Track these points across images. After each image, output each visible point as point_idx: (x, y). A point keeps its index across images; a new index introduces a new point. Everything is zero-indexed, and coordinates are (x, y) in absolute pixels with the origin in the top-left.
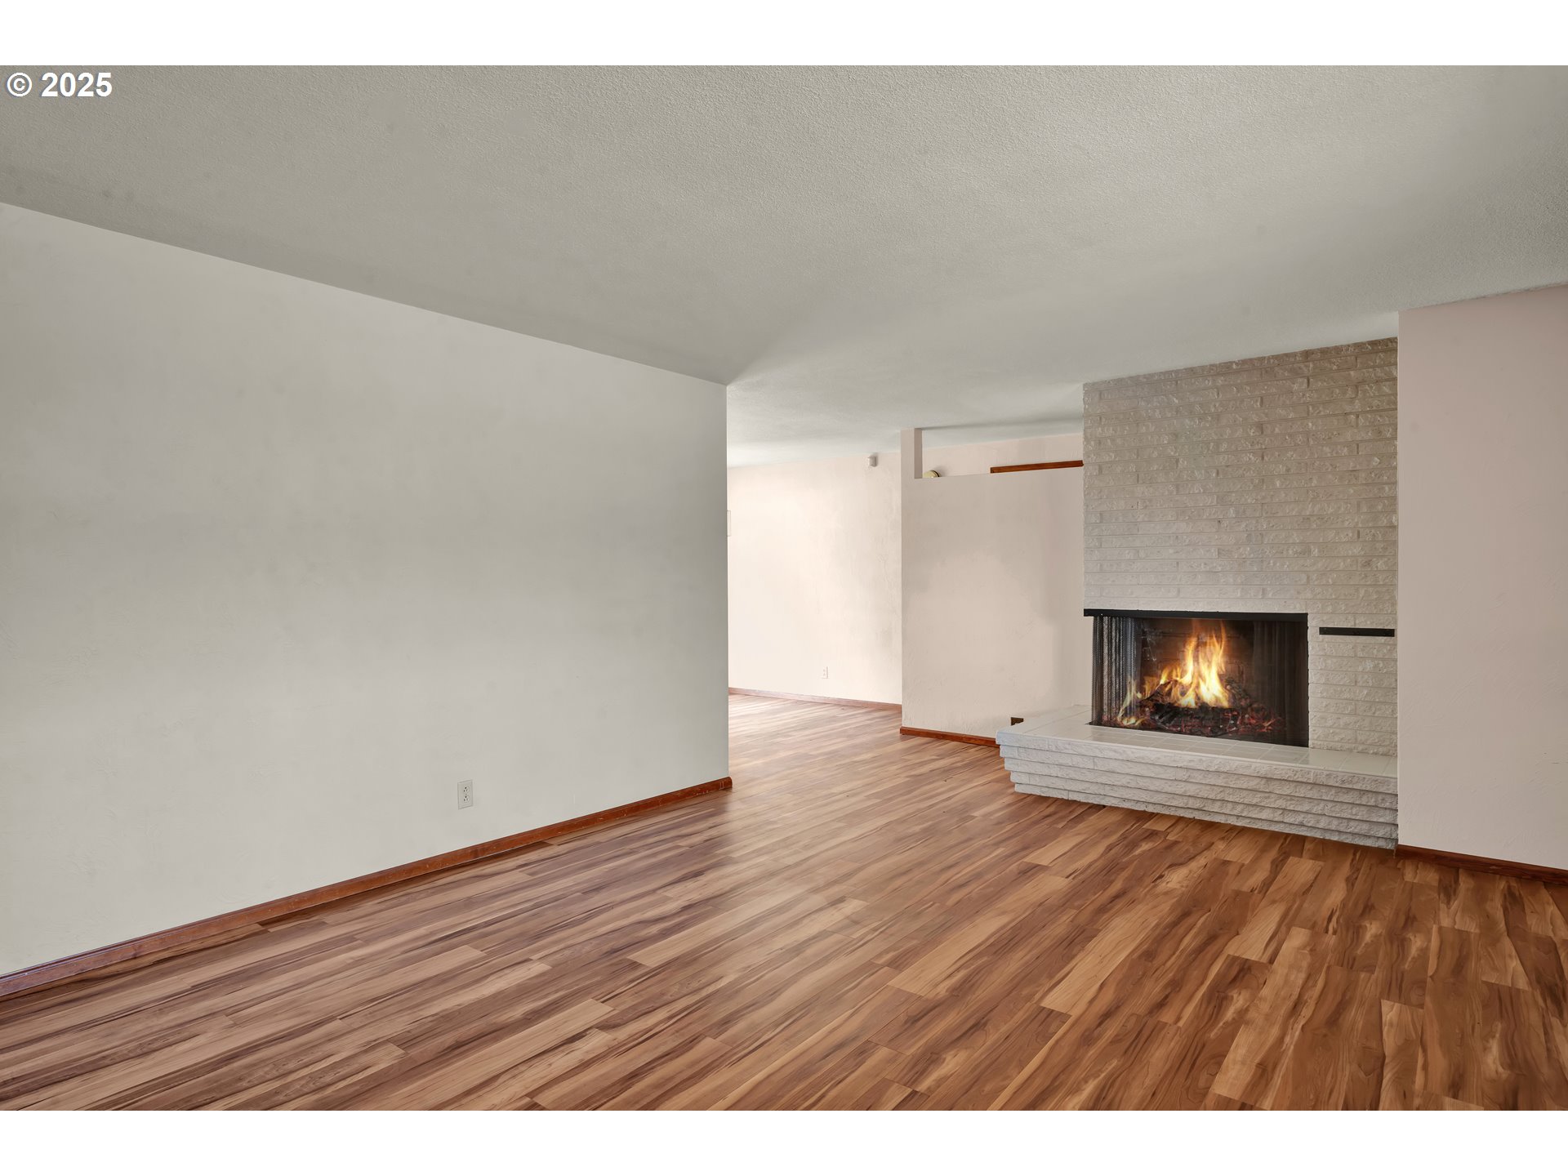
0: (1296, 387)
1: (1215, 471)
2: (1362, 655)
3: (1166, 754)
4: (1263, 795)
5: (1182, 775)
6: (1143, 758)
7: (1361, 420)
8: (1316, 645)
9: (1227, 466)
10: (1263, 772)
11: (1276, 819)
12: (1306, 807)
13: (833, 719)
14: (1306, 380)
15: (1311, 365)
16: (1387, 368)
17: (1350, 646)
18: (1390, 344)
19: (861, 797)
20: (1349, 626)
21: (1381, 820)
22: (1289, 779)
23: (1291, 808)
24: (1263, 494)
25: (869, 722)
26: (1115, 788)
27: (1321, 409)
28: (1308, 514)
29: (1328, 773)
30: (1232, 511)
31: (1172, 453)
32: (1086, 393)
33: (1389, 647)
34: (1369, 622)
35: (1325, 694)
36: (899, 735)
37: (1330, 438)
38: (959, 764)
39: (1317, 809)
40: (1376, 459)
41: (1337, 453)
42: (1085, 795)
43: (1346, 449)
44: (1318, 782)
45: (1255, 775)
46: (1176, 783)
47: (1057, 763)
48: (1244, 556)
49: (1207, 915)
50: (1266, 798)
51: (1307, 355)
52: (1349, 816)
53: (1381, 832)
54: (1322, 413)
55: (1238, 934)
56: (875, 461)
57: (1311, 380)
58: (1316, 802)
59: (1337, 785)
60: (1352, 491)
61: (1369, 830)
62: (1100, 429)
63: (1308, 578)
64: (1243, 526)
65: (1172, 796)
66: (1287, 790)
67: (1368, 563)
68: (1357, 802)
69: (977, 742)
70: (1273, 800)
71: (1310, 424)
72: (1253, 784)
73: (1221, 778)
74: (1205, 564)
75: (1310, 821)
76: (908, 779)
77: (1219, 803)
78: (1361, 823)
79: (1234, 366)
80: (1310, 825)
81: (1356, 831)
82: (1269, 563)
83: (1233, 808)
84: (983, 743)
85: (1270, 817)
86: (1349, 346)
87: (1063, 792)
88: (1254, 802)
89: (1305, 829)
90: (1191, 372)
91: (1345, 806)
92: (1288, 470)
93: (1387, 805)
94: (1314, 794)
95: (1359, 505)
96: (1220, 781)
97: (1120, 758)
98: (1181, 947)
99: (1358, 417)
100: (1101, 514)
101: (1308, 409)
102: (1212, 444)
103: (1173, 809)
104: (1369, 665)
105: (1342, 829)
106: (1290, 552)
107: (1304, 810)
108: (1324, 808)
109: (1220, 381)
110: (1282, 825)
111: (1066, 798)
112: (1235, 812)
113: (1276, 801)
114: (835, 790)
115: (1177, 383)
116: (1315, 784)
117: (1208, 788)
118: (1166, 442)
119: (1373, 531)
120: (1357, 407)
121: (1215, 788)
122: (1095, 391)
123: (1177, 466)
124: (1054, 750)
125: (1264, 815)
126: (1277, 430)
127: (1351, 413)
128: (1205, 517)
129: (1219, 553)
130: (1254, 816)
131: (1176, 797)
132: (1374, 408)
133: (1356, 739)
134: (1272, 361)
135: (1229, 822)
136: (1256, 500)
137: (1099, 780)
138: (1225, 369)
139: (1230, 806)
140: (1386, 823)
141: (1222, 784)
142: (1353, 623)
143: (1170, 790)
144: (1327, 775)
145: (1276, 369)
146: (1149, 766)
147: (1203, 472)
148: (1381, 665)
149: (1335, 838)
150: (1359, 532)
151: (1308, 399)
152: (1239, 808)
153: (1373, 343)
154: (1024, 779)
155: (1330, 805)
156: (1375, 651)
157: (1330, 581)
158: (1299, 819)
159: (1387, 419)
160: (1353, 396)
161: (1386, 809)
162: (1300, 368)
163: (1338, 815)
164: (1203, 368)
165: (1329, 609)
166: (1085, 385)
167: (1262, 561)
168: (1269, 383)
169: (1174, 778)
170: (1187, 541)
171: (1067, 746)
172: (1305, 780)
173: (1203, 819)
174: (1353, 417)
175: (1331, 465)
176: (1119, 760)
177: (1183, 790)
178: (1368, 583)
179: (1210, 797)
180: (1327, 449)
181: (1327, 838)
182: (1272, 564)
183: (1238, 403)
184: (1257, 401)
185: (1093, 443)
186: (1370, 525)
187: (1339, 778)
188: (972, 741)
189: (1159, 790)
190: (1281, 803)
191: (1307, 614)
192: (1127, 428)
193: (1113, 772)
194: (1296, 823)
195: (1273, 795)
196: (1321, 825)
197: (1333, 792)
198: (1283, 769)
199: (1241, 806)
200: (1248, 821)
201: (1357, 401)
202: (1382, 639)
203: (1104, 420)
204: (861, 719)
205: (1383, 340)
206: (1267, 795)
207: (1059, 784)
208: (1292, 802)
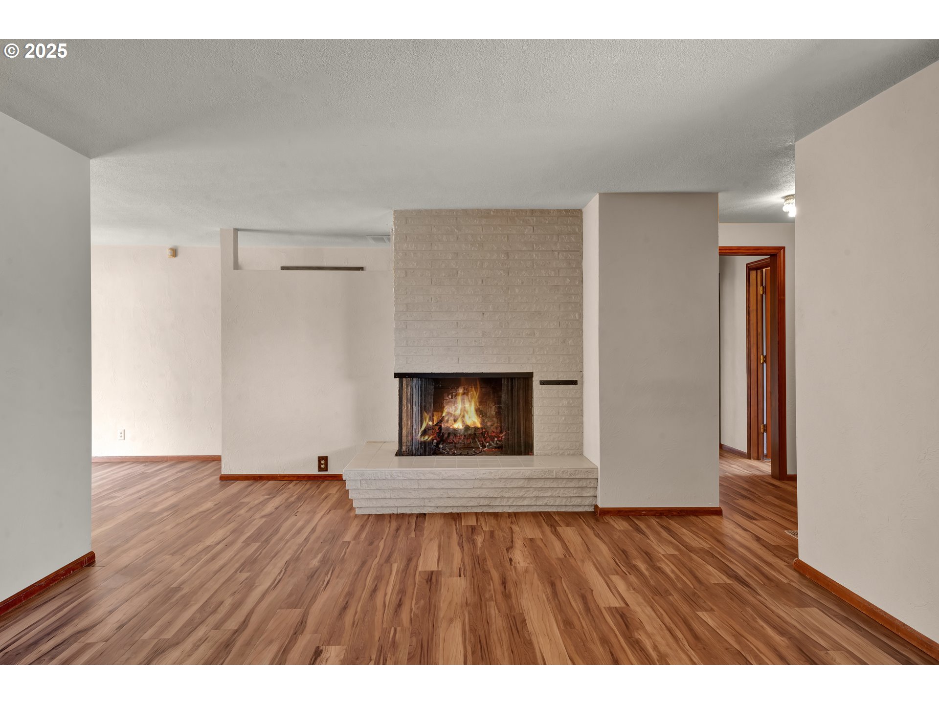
0: (526, 231)
1: (481, 280)
2: (561, 397)
3: (468, 471)
4: (525, 490)
5: (478, 484)
6: (453, 476)
7: (561, 256)
8: (538, 392)
9: (488, 278)
10: (527, 475)
11: (532, 504)
12: (549, 494)
13: (144, 477)
14: (532, 228)
15: (535, 219)
16: (573, 227)
17: (556, 391)
18: (574, 213)
19: (239, 543)
20: (555, 380)
21: (588, 495)
22: (542, 477)
23: (541, 495)
24: (509, 297)
25: (181, 474)
26: (432, 500)
27: (540, 246)
28: (533, 310)
29: (563, 470)
30: (491, 307)
31: (454, 266)
32: (396, 218)
33: (575, 391)
34: (565, 377)
35: (543, 422)
36: (219, 481)
37: (545, 265)
38: (292, 499)
39: (555, 494)
40: (568, 279)
41: (548, 274)
42: (410, 508)
43: (553, 272)
44: (557, 477)
45: (522, 477)
46: (474, 490)
47: (391, 488)
48: (498, 336)
49: (563, 581)
50: (527, 491)
51: (533, 211)
52: (572, 495)
53: (587, 502)
54: (541, 249)
55: (592, 590)
56: (175, 252)
57: (535, 228)
58: (555, 489)
59: (568, 477)
60: (556, 298)
61: (581, 502)
62: (406, 244)
63: (534, 350)
64: (497, 317)
65: (470, 499)
66: (540, 484)
67: (564, 342)
68: (577, 486)
69: (289, 479)
70: (531, 492)
71: (534, 255)
72: (520, 484)
73: (501, 482)
74: (475, 341)
75: (551, 502)
76: (264, 520)
77: (499, 500)
78: (577, 498)
79: (492, 213)
80: (551, 504)
81: (575, 503)
82: (512, 341)
83: (508, 501)
84: (295, 479)
85: (529, 503)
86: (554, 210)
87: (393, 509)
88: (521, 495)
89: (548, 507)
90: (466, 212)
91: (570, 489)
92: (523, 283)
93: (592, 485)
94: (554, 485)
95: (559, 306)
96: (501, 485)
97: (438, 478)
98: (577, 611)
99: (559, 253)
100: (407, 306)
101: (533, 245)
102: (479, 263)
103: (470, 508)
104: (565, 402)
105: (568, 504)
106: (524, 334)
107: (548, 496)
108: (559, 492)
109: (484, 222)
110: (535, 507)
111: (395, 513)
112: (509, 504)
113: (533, 492)
114: (210, 541)
115: (457, 219)
116: (556, 478)
117: (493, 490)
118: (450, 258)
119: (567, 322)
120: (558, 248)
121: (498, 490)
122: (401, 216)
123: (457, 276)
124: (389, 478)
125: (526, 502)
126: (516, 257)
127: (555, 251)
128: (474, 310)
129: (483, 334)
130: (520, 504)
131: (472, 499)
132: (567, 249)
133: (559, 447)
134: (513, 213)
135: (504, 511)
136: (505, 300)
137: (421, 496)
138: (486, 214)
139: (505, 500)
140: (591, 496)
141: (503, 487)
142: (557, 377)
143: (469, 495)
144: (562, 472)
145: (516, 218)
146: (457, 481)
147: (473, 280)
148: (571, 402)
149: (563, 510)
150: (559, 322)
151: (533, 240)
152: (511, 500)
153: (567, 211)
154: (364, 504)
155: (562, 490)
156: (568, 394)
157: (545, 352)
158: (545, 501)
159: (573, 256)
160: (557, 241)
161: (590, 488)
162: (529, 220)
163: (566, 496)
164: (473, 210)
165: (545, 369)
166: (395, 212)
167: (508, 340)
168: (512, 227)
169: (472, 487)
170: (464, 326)
171: (399, 475)
172: (550, 477)
173: (489, 511)
174: (556, 253)
175: (546, 281)
176: (437, 479)
177: (478, 494)
178: (565, 353)
179: (495, 496)
180: (543, 272)
181: (559, 511)
182: (513, 342)
183: (494, 237)
184: (505, 237)
185: (400, 254)
186: (565, 319)
187: (569, 473)
188: (286, 478)
189: (462, 496)
190: (536, 493)
191: (533, 373)
192: (425, 246)
193: (432, 489)
194: (543, 504)
195: (531, 489)
196: (557, 503)
197: (565, 482)
198: (538, 472)
199: (512, 499)
200: (515, 508)
201: (558, 244)
202: (571, 386)
203: (408, 238)
204: (170, 474)
205: (571, 210)
206: (528, 489)
207: (391, 503)
208: (542, 492)
